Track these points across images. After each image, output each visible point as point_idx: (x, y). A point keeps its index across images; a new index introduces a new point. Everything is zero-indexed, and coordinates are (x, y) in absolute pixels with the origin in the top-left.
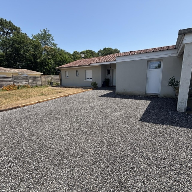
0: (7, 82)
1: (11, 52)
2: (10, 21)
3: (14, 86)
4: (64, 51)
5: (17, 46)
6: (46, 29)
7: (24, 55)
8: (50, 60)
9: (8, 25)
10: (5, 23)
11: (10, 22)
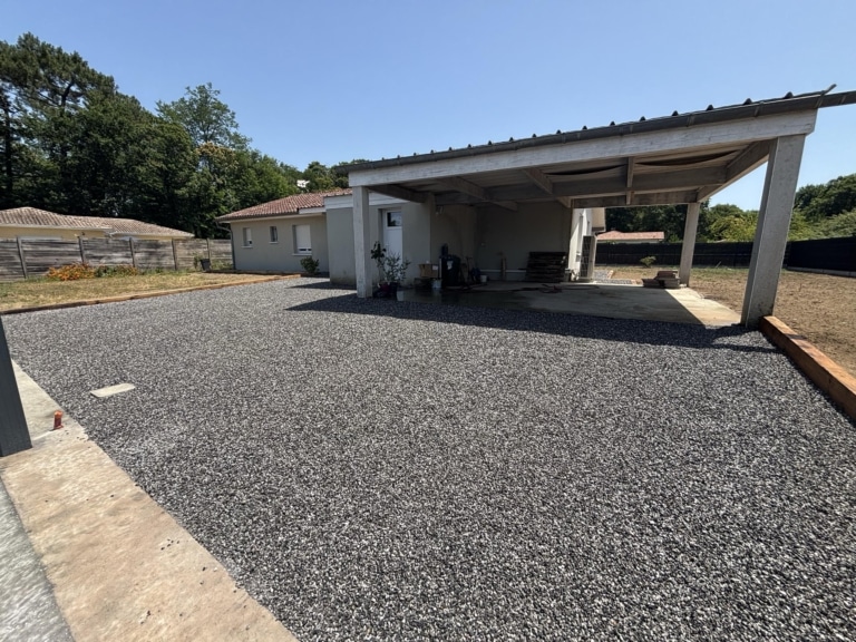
0: (61, 255)
1: (79, 158)
2: (76, 54)
3: (86, 267)
4: (273, 162)
5: (103, 141)
6: (207, 87)
7: (128, 172)
8: (222, 193)
9: (70, 69)
10: (58, 59)
11: (76, 59)
